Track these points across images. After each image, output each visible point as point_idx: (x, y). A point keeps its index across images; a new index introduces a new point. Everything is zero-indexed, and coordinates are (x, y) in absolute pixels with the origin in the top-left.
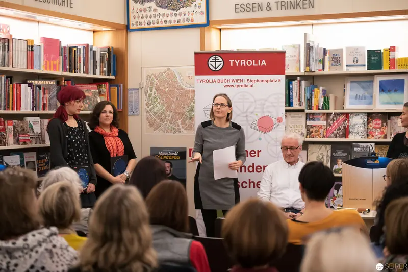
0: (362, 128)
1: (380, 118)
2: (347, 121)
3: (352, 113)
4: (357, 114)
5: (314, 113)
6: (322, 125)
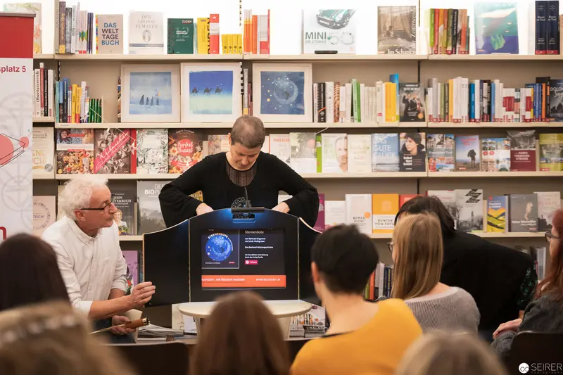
0: (161, 156)
1: (191, 138)
2: (133, 144)
3: (141, 129)
4: (151, 131)
5: (70, 129)
6: (86, 149)
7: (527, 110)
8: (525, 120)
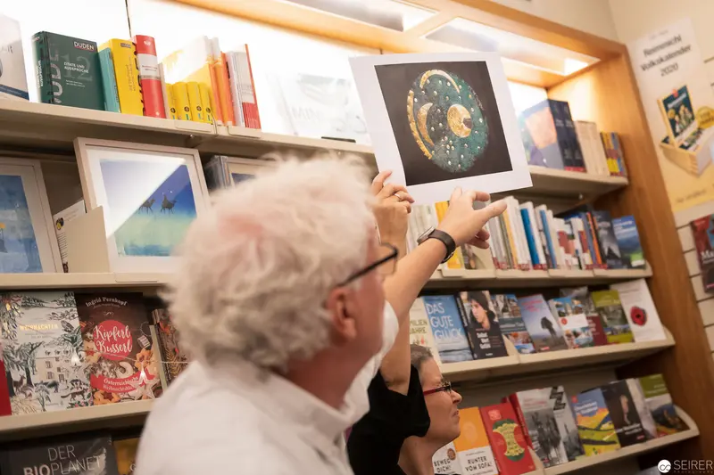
3: (5, 295)
4: (31, 298)
7: (584, 251)
8: (588, 267)
